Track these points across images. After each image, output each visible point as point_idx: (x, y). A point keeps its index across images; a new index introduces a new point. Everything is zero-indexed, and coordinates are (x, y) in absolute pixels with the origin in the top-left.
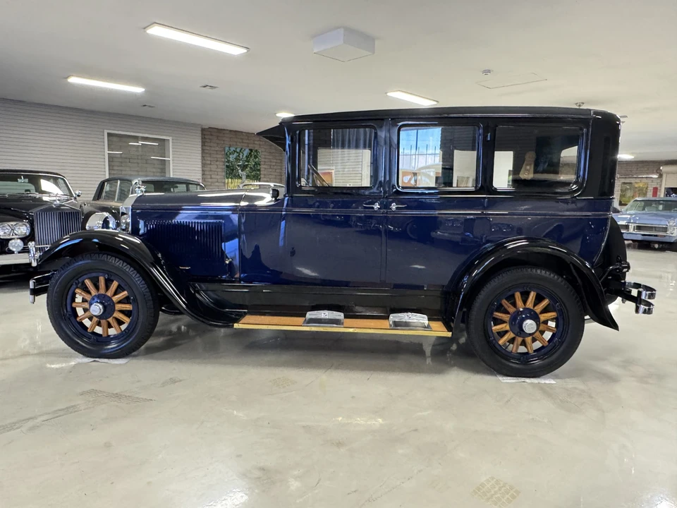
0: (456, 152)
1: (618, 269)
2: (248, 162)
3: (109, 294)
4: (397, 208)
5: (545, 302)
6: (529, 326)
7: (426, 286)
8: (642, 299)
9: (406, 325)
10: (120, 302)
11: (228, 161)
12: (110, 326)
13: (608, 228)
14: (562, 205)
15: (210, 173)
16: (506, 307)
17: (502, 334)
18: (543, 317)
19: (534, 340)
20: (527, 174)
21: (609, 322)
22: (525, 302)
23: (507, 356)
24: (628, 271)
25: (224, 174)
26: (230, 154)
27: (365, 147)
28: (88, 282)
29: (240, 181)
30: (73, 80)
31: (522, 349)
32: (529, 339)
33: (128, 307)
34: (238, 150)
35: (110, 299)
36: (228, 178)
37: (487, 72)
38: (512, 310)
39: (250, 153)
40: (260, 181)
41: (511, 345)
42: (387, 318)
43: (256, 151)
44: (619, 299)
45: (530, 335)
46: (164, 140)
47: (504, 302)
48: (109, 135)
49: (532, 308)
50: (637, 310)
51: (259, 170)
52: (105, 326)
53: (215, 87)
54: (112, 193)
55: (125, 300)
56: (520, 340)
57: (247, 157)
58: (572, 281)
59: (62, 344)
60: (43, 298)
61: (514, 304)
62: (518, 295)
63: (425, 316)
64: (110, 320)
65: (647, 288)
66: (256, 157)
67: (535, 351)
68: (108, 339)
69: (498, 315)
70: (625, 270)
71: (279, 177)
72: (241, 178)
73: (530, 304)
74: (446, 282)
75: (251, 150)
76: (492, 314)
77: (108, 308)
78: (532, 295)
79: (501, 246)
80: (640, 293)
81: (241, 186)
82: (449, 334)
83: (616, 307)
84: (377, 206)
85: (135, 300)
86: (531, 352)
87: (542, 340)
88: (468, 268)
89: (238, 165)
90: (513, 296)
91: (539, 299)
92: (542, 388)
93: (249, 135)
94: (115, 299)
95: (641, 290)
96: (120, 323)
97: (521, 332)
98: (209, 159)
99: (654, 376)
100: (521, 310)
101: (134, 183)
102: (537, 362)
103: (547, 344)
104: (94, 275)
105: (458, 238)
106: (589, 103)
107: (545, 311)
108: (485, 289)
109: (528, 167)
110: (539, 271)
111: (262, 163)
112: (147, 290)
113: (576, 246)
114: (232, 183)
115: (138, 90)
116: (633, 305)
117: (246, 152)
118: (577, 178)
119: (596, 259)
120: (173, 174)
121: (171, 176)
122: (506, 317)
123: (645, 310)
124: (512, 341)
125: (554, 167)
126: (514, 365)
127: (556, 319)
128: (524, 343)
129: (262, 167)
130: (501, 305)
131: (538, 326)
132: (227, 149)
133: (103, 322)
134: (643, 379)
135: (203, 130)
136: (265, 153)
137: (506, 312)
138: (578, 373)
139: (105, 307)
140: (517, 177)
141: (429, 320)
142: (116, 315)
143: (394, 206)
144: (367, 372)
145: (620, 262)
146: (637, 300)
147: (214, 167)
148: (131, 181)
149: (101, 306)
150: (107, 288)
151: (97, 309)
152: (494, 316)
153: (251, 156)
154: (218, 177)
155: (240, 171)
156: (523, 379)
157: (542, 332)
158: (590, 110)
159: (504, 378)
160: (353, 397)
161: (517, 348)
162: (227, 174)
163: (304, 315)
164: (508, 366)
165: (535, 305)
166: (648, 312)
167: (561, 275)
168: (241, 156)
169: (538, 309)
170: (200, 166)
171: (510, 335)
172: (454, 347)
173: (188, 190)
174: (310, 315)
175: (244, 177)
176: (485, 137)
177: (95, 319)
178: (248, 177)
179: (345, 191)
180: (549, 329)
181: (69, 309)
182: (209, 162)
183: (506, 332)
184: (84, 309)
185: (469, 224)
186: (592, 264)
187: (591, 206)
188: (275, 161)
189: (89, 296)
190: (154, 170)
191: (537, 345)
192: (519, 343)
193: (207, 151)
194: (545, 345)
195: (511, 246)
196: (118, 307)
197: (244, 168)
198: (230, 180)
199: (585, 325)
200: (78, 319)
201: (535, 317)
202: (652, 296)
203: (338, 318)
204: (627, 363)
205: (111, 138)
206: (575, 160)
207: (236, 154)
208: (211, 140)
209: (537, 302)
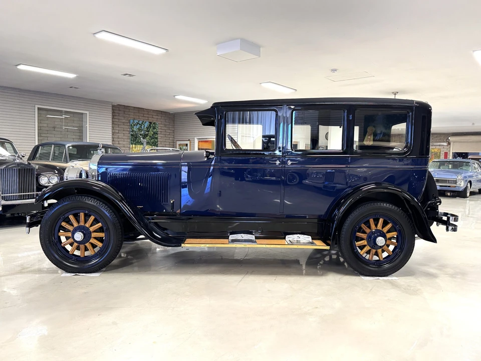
0: (321, 127)
1: (434, 203)
2: (148, 132)
3: (87, 225)
4: (292, 164)
5: (389, 226)
6: (380, 241)
7: (307, 216)
8: (449, 223)
9: (298, 242)
10: (95, 231)
11: (133, 131)
12: (86, 249)
13: (426, 178)
14: (391, 161)
15: (119, 140)
16: (364, 229)
17: (362, 248)
18: (389, 235)
19: (383, 251)
20: (369, 142)
21: (432, 239)
22: (376, 225)
23: (368, 263)
24: (440, 204)
25: (129, 140)
26: (134, 125)
27: (257, 123)
28: (71, 217)
29: (142, 146)
30: (21, 67)
31: (376, 258)
32: (380, 251)
33: (102, 235)
34: (140, 123)
35: (88, 229)
36: (132, 144)
37: (334, 70)
38: (368, 231)
39: (150, 125)
40: (157, 147)
41: (368, 255)
42: (285, 238)
43: (154, 123)
44: (435, 223)
45: (381, 247)
46: (82, 114)
47: (363, 226)
48: (39, 109)
49: (381, 229)
50: (447, 230)
51: (157, 138)
52: (83, 250)
53: (133, 76)
54: (47, 155)
55: (100, 230)
56: (374, 251)
57: (147, 128)
58: (405, 210)
59: (47, 264)
60: (36, 230)
61: (369, 227)
62: (372, 221)
63: (310, 237)
64: (87, 245)
65: (452, 215)
66: (154, 128)
67: (384, 259)
68: (87, 259)
69: (359, 234)
70: (438, 204)
71: (172, 144)
72: (142, 144)
73: (380, 226)
74: (323, 213)
75: (151, 123)
76: (355, 234)
77: (87, 235)
78: (381, 221)
79: (357, 189)
80: (448, 218)
82: (328, 248)
83: (437, 229)
84: (278, 162)
85: (108, 229)
86: (381, 259)
87: (388, 251)
88: (337, 205)
89: (140, 134)
90: (368, 221)
91: (385, 224)
92: (391, 283)
93: (148, 111)
94: (92, 229)
95: (449, 216)
96: (94, 246)
97: (374, 245)
98: (117, 129)
99: (460, 274)
100: (374, 231)
101: (67, 147)
102: (387, 266)
103: (392, 253)
104: (76, 211)
105: (321, 186)
106: (404, 92)
107: (389, 231)
108: (350, 216)
109: (369, 137)
110: (385, 204)
111: (159, 133)
112: (117, 221)
113: (406, 187)
114: (135, 148)
116: (445, 227)
117: (147, 124)
118: (407, 143)
119: (419, 197)
120: (89, 139)
121: (88, 141)
122: (364, 236)
123: (453, 228)
124: (368, 252)
126: (372, 268)
127: (397, 239)
128: (376, 254)
129: (159, 136)
130: (361, 228)
131: (386, 241)
132: (132, 121)
133: (82, 246)
134: (453, 276)
135: (113, 106)
136: (161, 125)
137: (364, 232)
138: (411, 273)
139: (84, 235)
140: (361, 143)
141: (312, 239)
142: (92, 241)
143: (290, 163)
144: (274, 276)
145: (435, 198)
146: (447, 223)
147: (121, 135)
148: (64, 146)
149: (82, 234)
150: (86, 222)
151: (79, 236)
152: (357, 235)
153: (150, 127)
154: (125, 143)
155: (142, 139)
156: (377, 278)
157: (388, 246)
158: (413, 101)
159: (365, 277)
161: (372, 257)
162: (131, 140)
163: (228, 238)
164: (367, 269)
165: (383, 228)
166: (455, 230)
167: (399, 207)
168: (143, 127)
169: (385, 230)
170: (111, 134)
171: (367, 248)
173: (106, 152)
174: (232, 237)
175: (145, 143)
176: (348, 117)
177: (76, 244)
178: (148, 143)
180: (393, 243)
181: (56, 237)
182: (117, 131)
183: (364, 246)
184: (66, 237)
186: (417, 200)
187: (414, 162)
188: (169, 131)
189: (72, 227)
190: (74, 137)
191: (385, 255)
192: (374, 253)
193: (116, 123)
194: (390, 254)
195: (365, 188)
196: (94, 235)
197: (145, 136)
198: (134, 145)
199: (416, 241)
200: (62, 245)
201: (384, 236)
202: (456, 219)
203: (251, 238)
204: (442, 267)
205: (41, 112)
206: (404, 132)
207: (138, 126)
208: (119, 114)
209: (384, 226)
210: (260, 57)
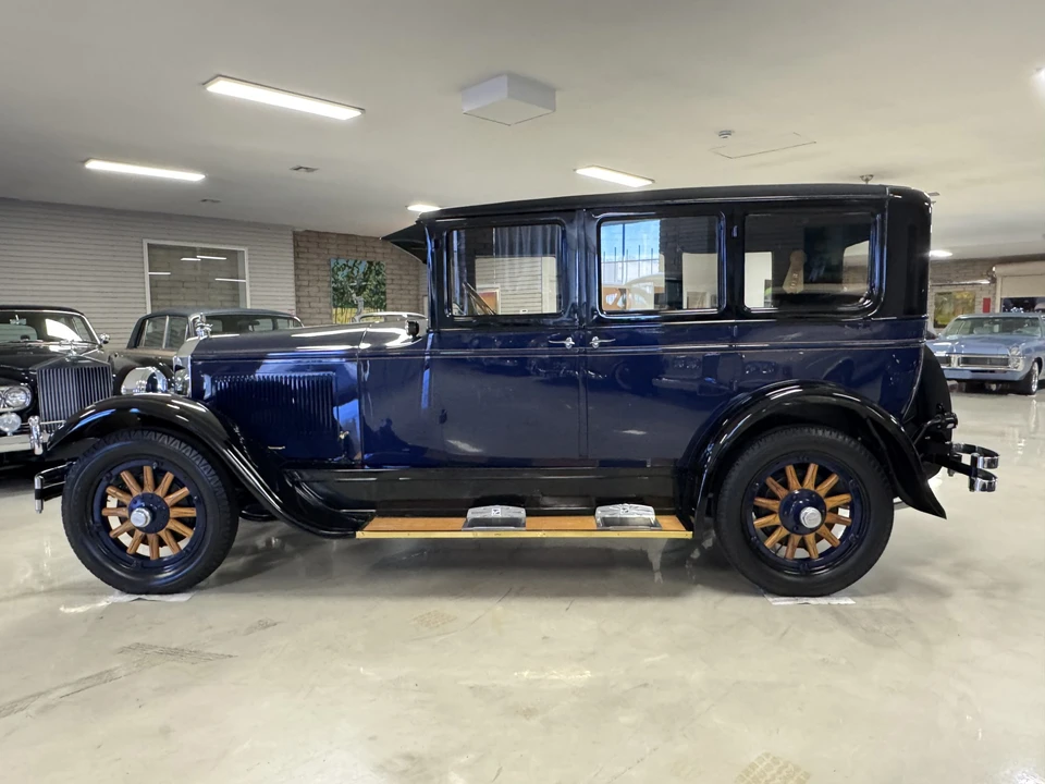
0: (685, 256)
1: (939, 424)
2: (367, 281)
3: (160, 492)
4: (601, 345)
5: (832, 480)
6: (810, 516)
7: (649, 461)
8: (979, 469)
9: (621, 523)
10: (178, 505)
11: (336, 281)
12: (162, 543)
13: (922, 363)
14: (847, 330)
15: (310, 299)
16: (774, 489)
17: (769, 531)
18: (830, 503)
19: (818, 538)
20: (795, 285)
21: (931, 506)
22: (801, 480)
23: (779, 565)
24: (954, 427)
25: (329, 300)
26: (339, 270)
27: (545, 253)
28: (126, 477)
29: (355, 310)
30: (94, 165)
31: (801, 553)
32: (810, 538)
33: (190, 512)
34: (350, 264)
35: (161, 500)
36: (336, 307)
37: (726, 134)
38: (782, 493)
39: (369, 268)
40: (385, 310)
41: (784, 548)
42: (593, 513)
43: (378, 264)
44: (944, 470)
45: (812, 530)
46: (235, 252)
47: (770, 481)
48: (150, 246)
49: (812, 489)
50: (972, 487)
51: (384, 293)
52: (155, 544)
53: (313, 170)
54: (159, 336)
55: (187, 502)
56: (796, 538)
57: (365, 274)
58: (870, 445)
59: (86, 575)
60: (55, 504)
61: (785, 484)
62: (790, 470)
63: (651, 508)
64: (162, 533)
65: (986, 453)
66: (378, 273)
67: (821, 555)
68: (160, 565)
69: (761, 502)
70: (950, 426)
71: (415, 302)
72: (356, 306)
73: (809, 483)
74: (679, 455)
75: (370, 263)
76: (753, 500)
77: (159, 515)
78: (812, 469)
79: (760, 396)
80: (974, 460)
81: (357, 318)
82: (689, 535)
83: (941, 484)
84: (569, 342)
85: (201, 500)
86: (815, 556)
87: (831, 539)
88: (714, 431)
89: (352, 287)
90: (783, 471)
91: (823, 475)
92: (836, 613)
93: (366, 239)
94: (170, 500)
95: (975, 454)
96: (178, 537)
97: (796, 526)
98: (305, 278)
99: (1004, 587)
100: (797, 492)
101: (191, 319)
102: (824, 572)
103: (839, 543)
104: (133, 464)
105: (695, 386)
106: (882, 175)
107: (833, 493)
108: (740, 462)
109: (795, 275)
110: (820, 432)
111: (388, 282)
112: (220, 484)
113: (874, 392)
114: (342, 314)
115: (195, 177)
116: (966, 478)
117: (363, 267)
118: (872, 288)
119: (905, 411)
120: (250, 304)
121: (249, 307)
122: (774, 505)
123: (984, 485)
124: (784, 541)
125: (835, 273)
126: (790, 577)
127: (850, 506)
128: (803, 545)
129: (388, 289)
130: (766, 486)
131: (823, 515)
132: (333, 262)
133: (152, 537)
134: (987, 592)
135: (295, 235)
136: (391, 267)
137: (774, 497)
138: (889, 586)
139: (153, 514)
140: (778, 289)
141: (657, 513)
142: (172, 525)
143: (596, 342)
144: (566, 599)
145: (943, 412)
146: (971, 471)
147: (313, 290)
148: (186, 317)
149: (147, 513)
150: (157, 484)
151: (140, 517)
152: (755, 503)
153: (371, 272)
154: (321, 305)
155: (354, 295)
156: (804, 600)
157: (830, 526)
158: (885, 187)
159: (776, 599)
160: (545, 638)
161: (794, 552)
162: (334, 300)
163: (464, 515)
164: (781, 579)
165: (817, 485)
166: (989, 488)
167: (853, 436)
168: (355, 272)
169: (823, 489)
170: (293, 290)
171: (781, 533)
172: (696, 554)
173: (275, 327)
174: (473, 513)
175: (361, 304)
176: (729, 231)
177: (139, 533)
178: (367, 304)
179: (517, 321)
180: (841, 521)
181: (96, 518)
182: (306, 283)
183: (775, 528)
184: (120, 518)
185: (709, 364)
186: (899, 417)
187: (895, 330)
188: (408, 277)
189: (128, 497)
190: (222, 298)
191: (824, 545)
192: (797, 543)
193: (302, 267)
194: (836, 545)
195: (777, 395)
196: (174, 512)
197: (360, 290)
198: (339, 309)
199: (895, 512)
200: (112, 534)
201: (817, 503)
202: (993, 464)
203: (516, 516)
204: (962, 568)
205: (154, 252)
206: (866, 262)
207: (347, 270)
208: (308, 248)
209: (820, 480)
210: (554, 110)
